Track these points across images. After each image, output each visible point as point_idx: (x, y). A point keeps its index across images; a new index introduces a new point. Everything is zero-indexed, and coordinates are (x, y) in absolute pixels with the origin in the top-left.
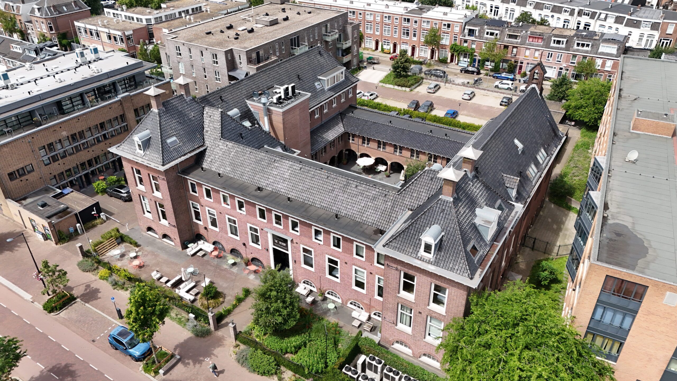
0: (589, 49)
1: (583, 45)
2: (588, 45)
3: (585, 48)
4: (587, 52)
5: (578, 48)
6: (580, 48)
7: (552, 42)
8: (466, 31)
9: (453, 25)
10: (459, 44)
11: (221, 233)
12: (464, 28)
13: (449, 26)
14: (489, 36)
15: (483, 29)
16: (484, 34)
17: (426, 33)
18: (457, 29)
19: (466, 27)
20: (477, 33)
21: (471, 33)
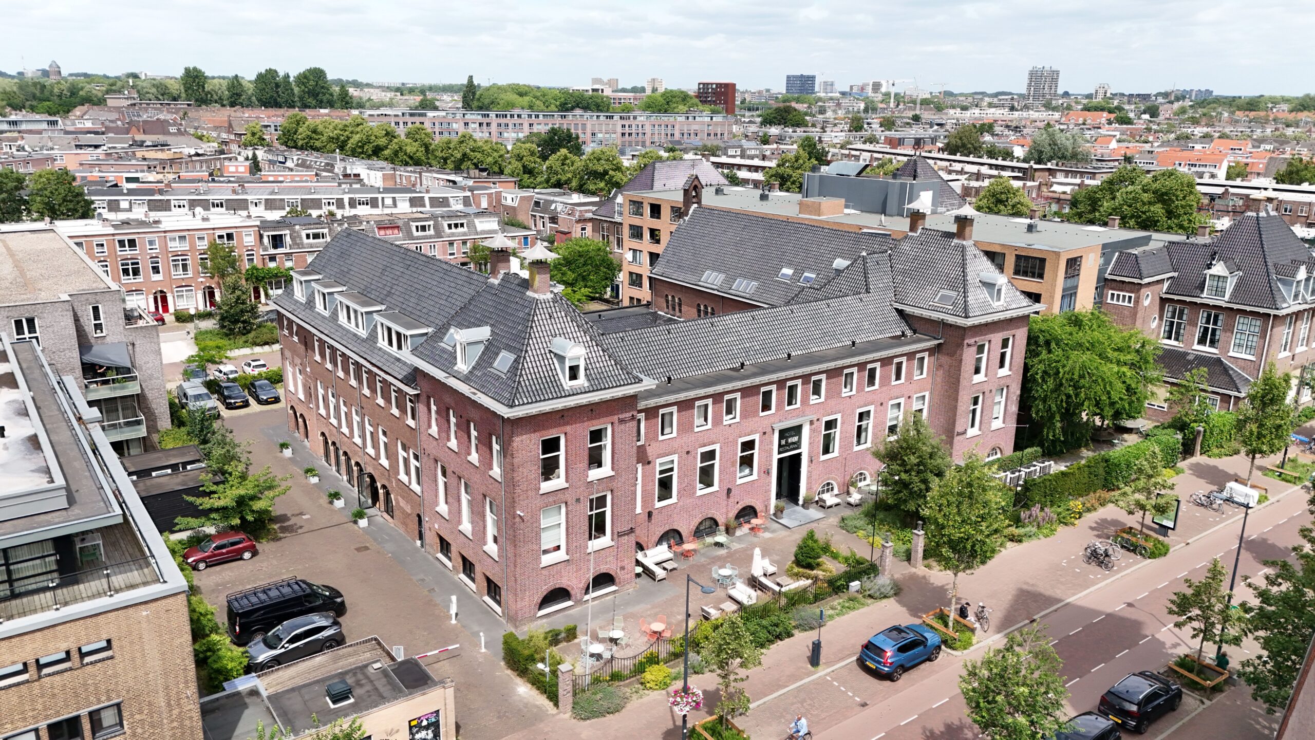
0: (465, 229)
1: (456, 226)
2: (462, 225)
3: (460, 230)
4: (464, 234)
5: (450, 231)
6: (453, 230)
7: (414, 229)
8: (266, 240)
9: (239, 234)
10: (260, 266)
11: (681, 503)
12: (261, 236)
13: (230, 237)
14: (311, 241)
15: (295, 232)
16: (301, 238)
17: (182, 260)
18: (250, 240)
19: (265, 234)
20: (288, 240)
21: (277, 241)
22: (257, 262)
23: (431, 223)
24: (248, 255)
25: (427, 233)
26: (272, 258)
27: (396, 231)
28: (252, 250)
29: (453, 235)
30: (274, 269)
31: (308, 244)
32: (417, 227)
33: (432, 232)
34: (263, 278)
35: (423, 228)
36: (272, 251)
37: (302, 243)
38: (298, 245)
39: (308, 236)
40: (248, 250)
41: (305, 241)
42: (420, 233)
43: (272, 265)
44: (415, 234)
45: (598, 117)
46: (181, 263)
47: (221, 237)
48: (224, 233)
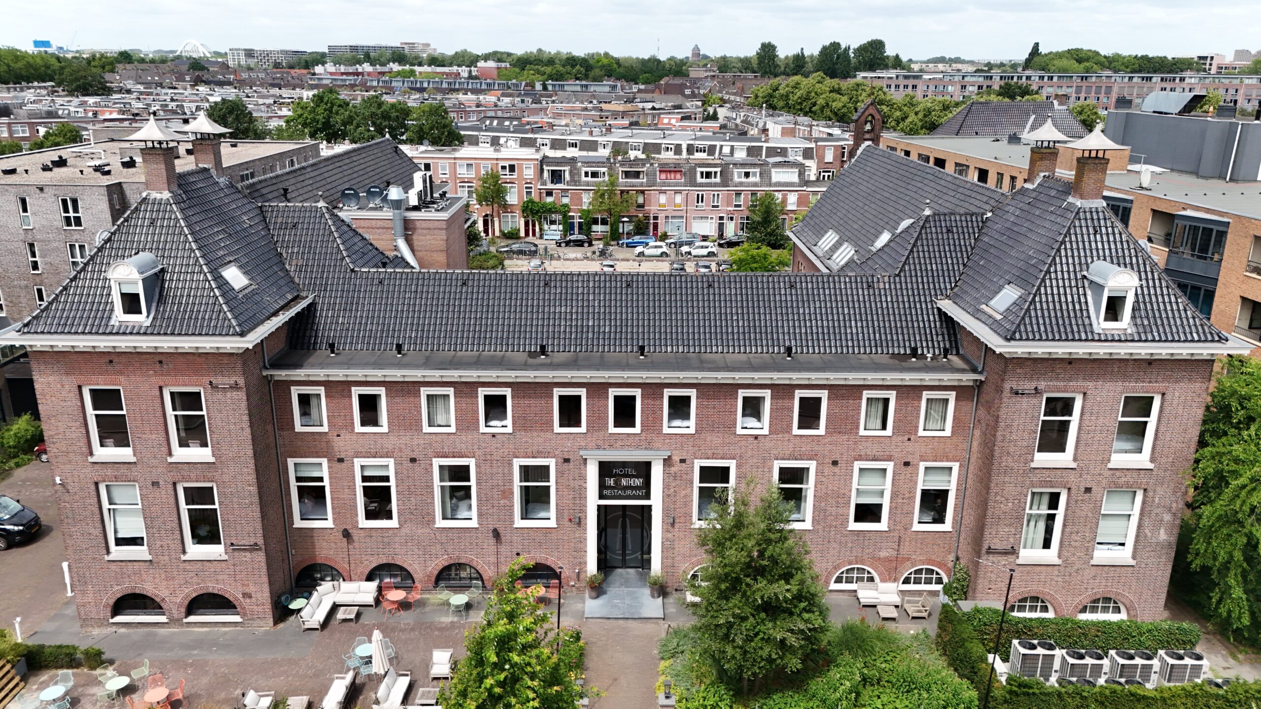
0: (757, 179)
1: (747, 174)
2: (755, 174)
3: (751, 179)
4: (755, 184)
5: (740, 180)
6: (744, 179)
7: (699, 175)
8: (546, 174)
9: (521, 166)
10: (537, 200)
11: (406, 530)
12: (542, 170)
13: (512, 168)
14: (589, 179)
15: (576, 169)
16: (580, 175)
17: (469, 187)
18: (529, 173)
19: (545, 168)
20: (567, 176)
21: (556, 177)
22: (535, 196)
23: (718, 170)
24: (527, 188)
25: (713, 180)
26: (549, 193)
27: (678, 176)
28: (530, 183)
29: (741, 184)
30: (550, 203)
31: (585, 182)
32: (702, 173)
33: (718, 180)
34: (538, 211)
35: (708, 175)
36: (550, 186)
37: (579, 181)
38: (575, 182)
39: (586, 174)
40: (527, 183)
41: (584, 178)
42: (704, 180)
43: (549, 200)
44: (699, 180)
45: (1131, 78)
46: (467, 189)
47: (504, 168)
48: (506, 164)
